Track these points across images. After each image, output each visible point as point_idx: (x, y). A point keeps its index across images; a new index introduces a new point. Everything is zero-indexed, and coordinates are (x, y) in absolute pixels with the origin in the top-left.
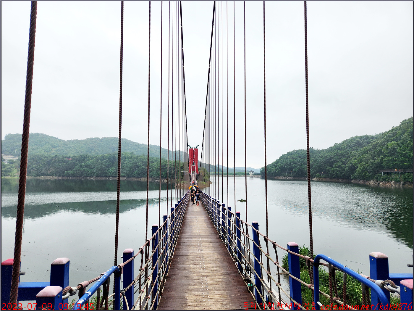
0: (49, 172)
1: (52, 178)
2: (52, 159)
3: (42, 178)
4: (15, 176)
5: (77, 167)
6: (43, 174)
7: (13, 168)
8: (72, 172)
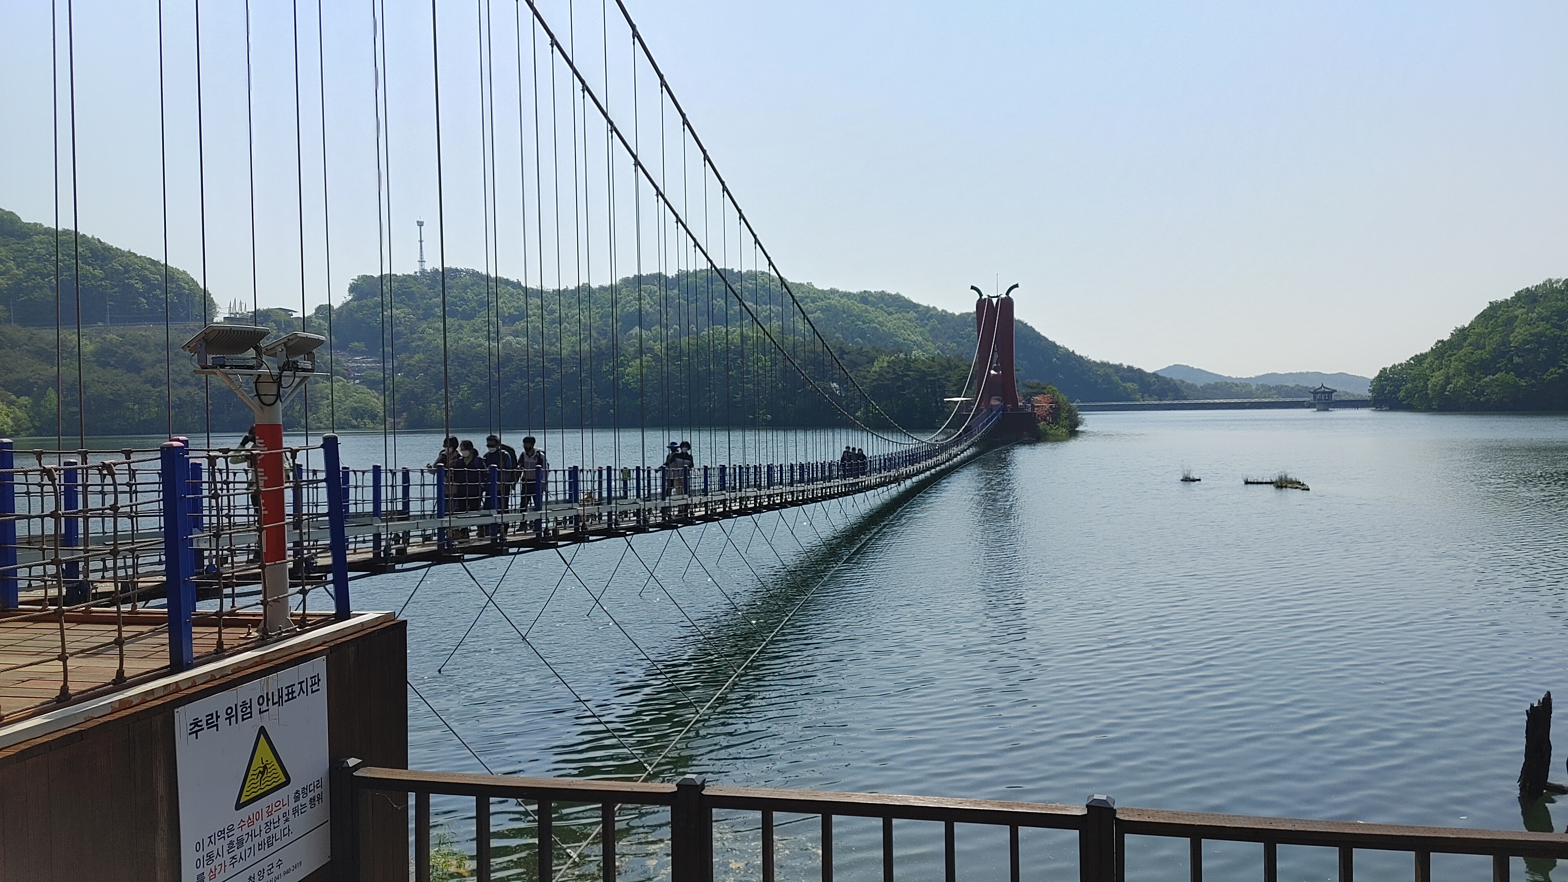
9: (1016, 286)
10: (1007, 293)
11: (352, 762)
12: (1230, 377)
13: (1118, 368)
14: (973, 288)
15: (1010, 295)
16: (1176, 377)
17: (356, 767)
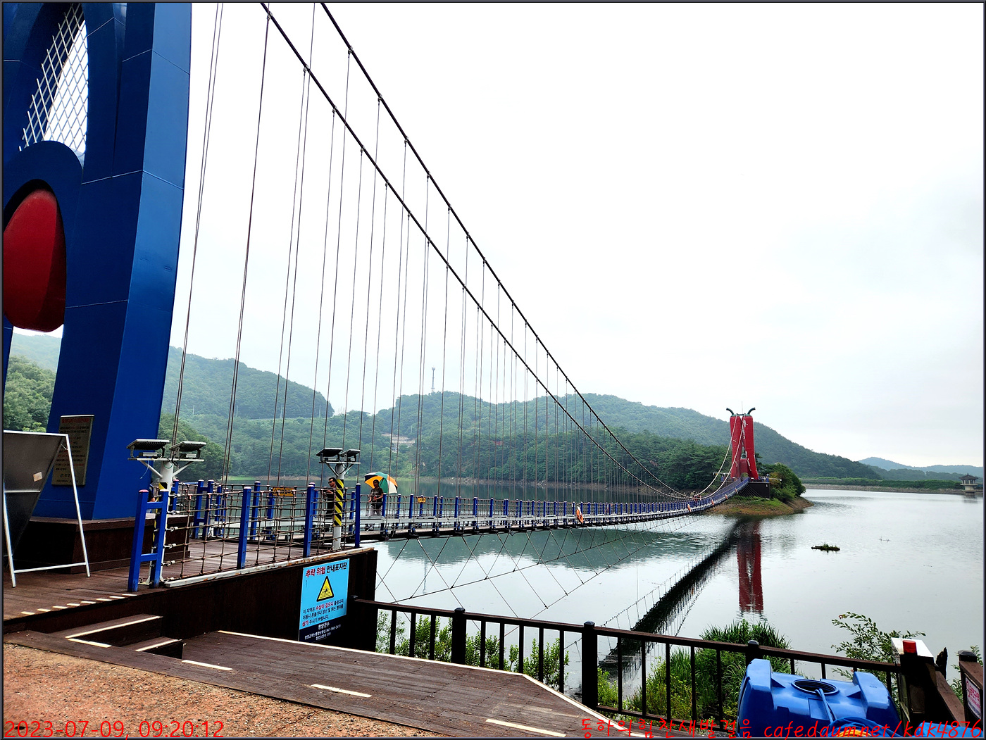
0: (464, 471)
1: (468, 481)
2: (469, 444)
3: (452, 481)
4: (407, 476)
5: (512, 460)
6: (452, 474)
7: (406, 461)
8: (502, 469)
9: (754, 409)
10: (749, 413)
11: (355, 597)
12: (910, 467)
13: (833, 457)
14: (727, 409)
15: (751, 414)
16: (873, 464)
17: (356, 599)
